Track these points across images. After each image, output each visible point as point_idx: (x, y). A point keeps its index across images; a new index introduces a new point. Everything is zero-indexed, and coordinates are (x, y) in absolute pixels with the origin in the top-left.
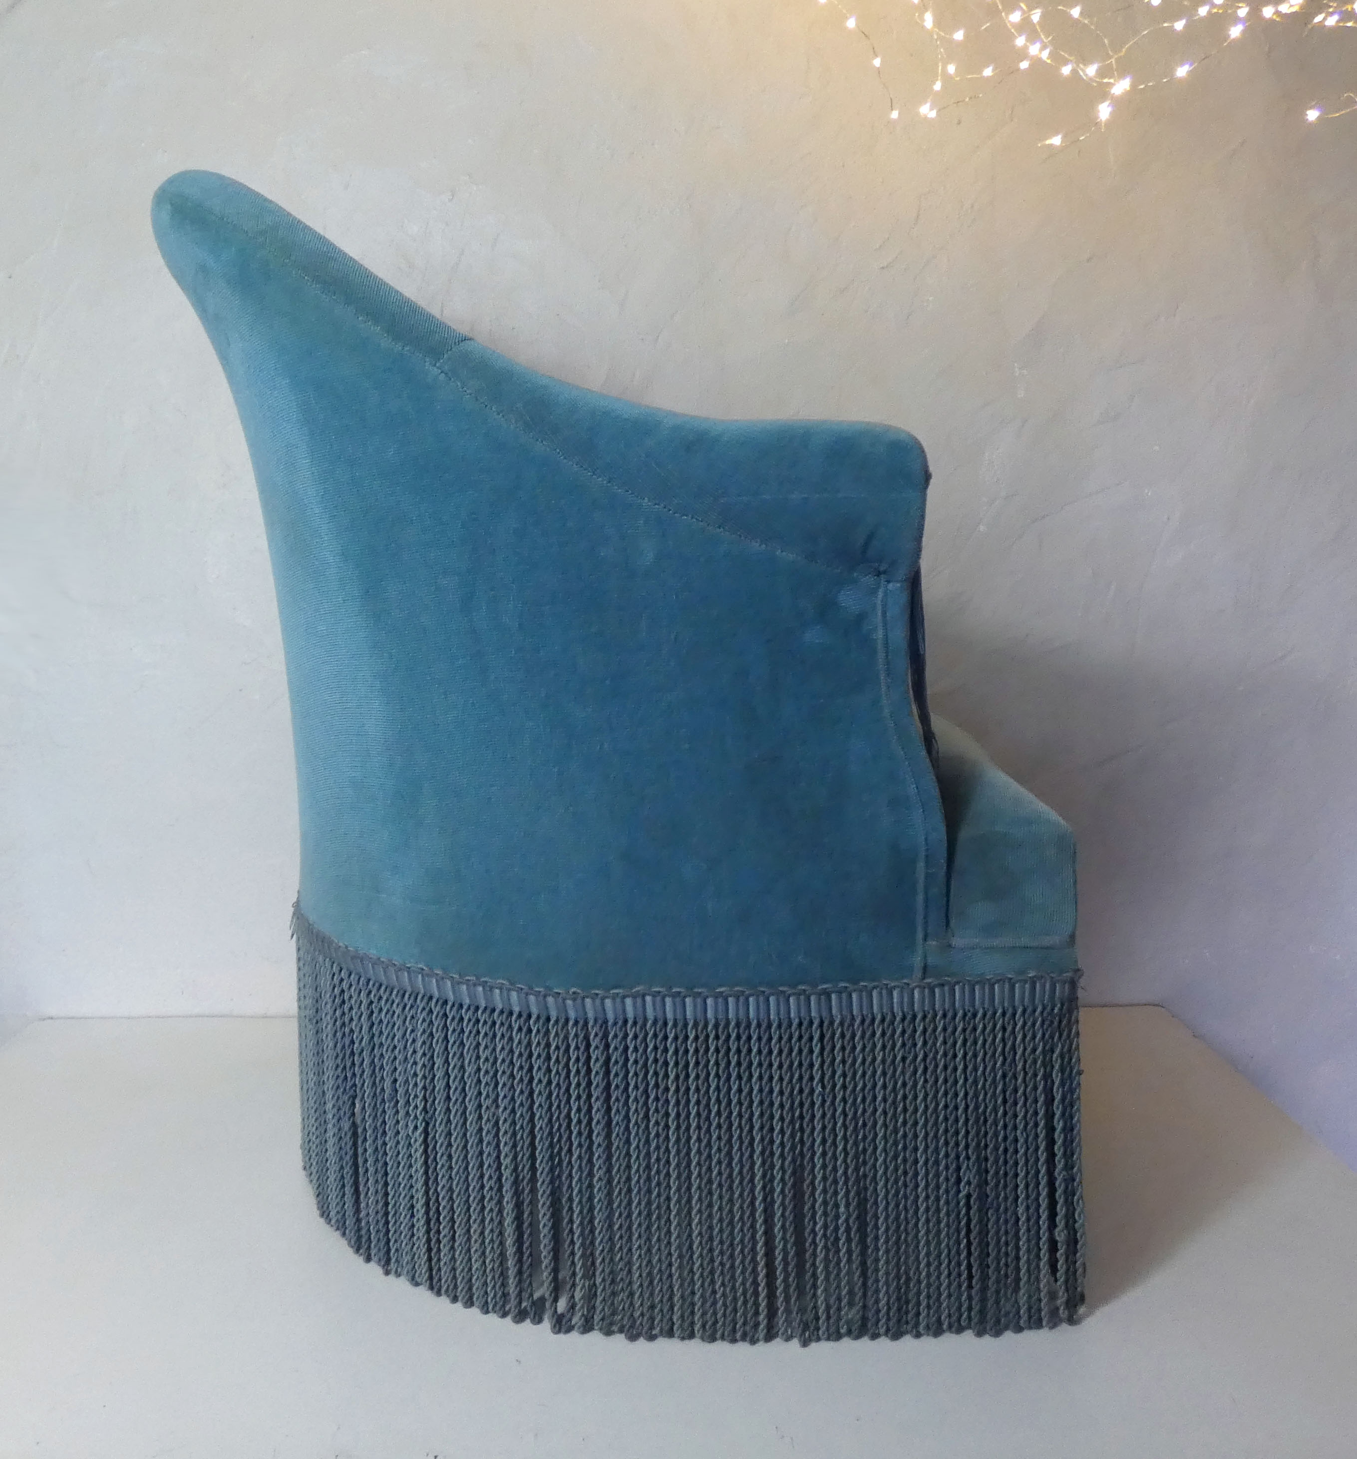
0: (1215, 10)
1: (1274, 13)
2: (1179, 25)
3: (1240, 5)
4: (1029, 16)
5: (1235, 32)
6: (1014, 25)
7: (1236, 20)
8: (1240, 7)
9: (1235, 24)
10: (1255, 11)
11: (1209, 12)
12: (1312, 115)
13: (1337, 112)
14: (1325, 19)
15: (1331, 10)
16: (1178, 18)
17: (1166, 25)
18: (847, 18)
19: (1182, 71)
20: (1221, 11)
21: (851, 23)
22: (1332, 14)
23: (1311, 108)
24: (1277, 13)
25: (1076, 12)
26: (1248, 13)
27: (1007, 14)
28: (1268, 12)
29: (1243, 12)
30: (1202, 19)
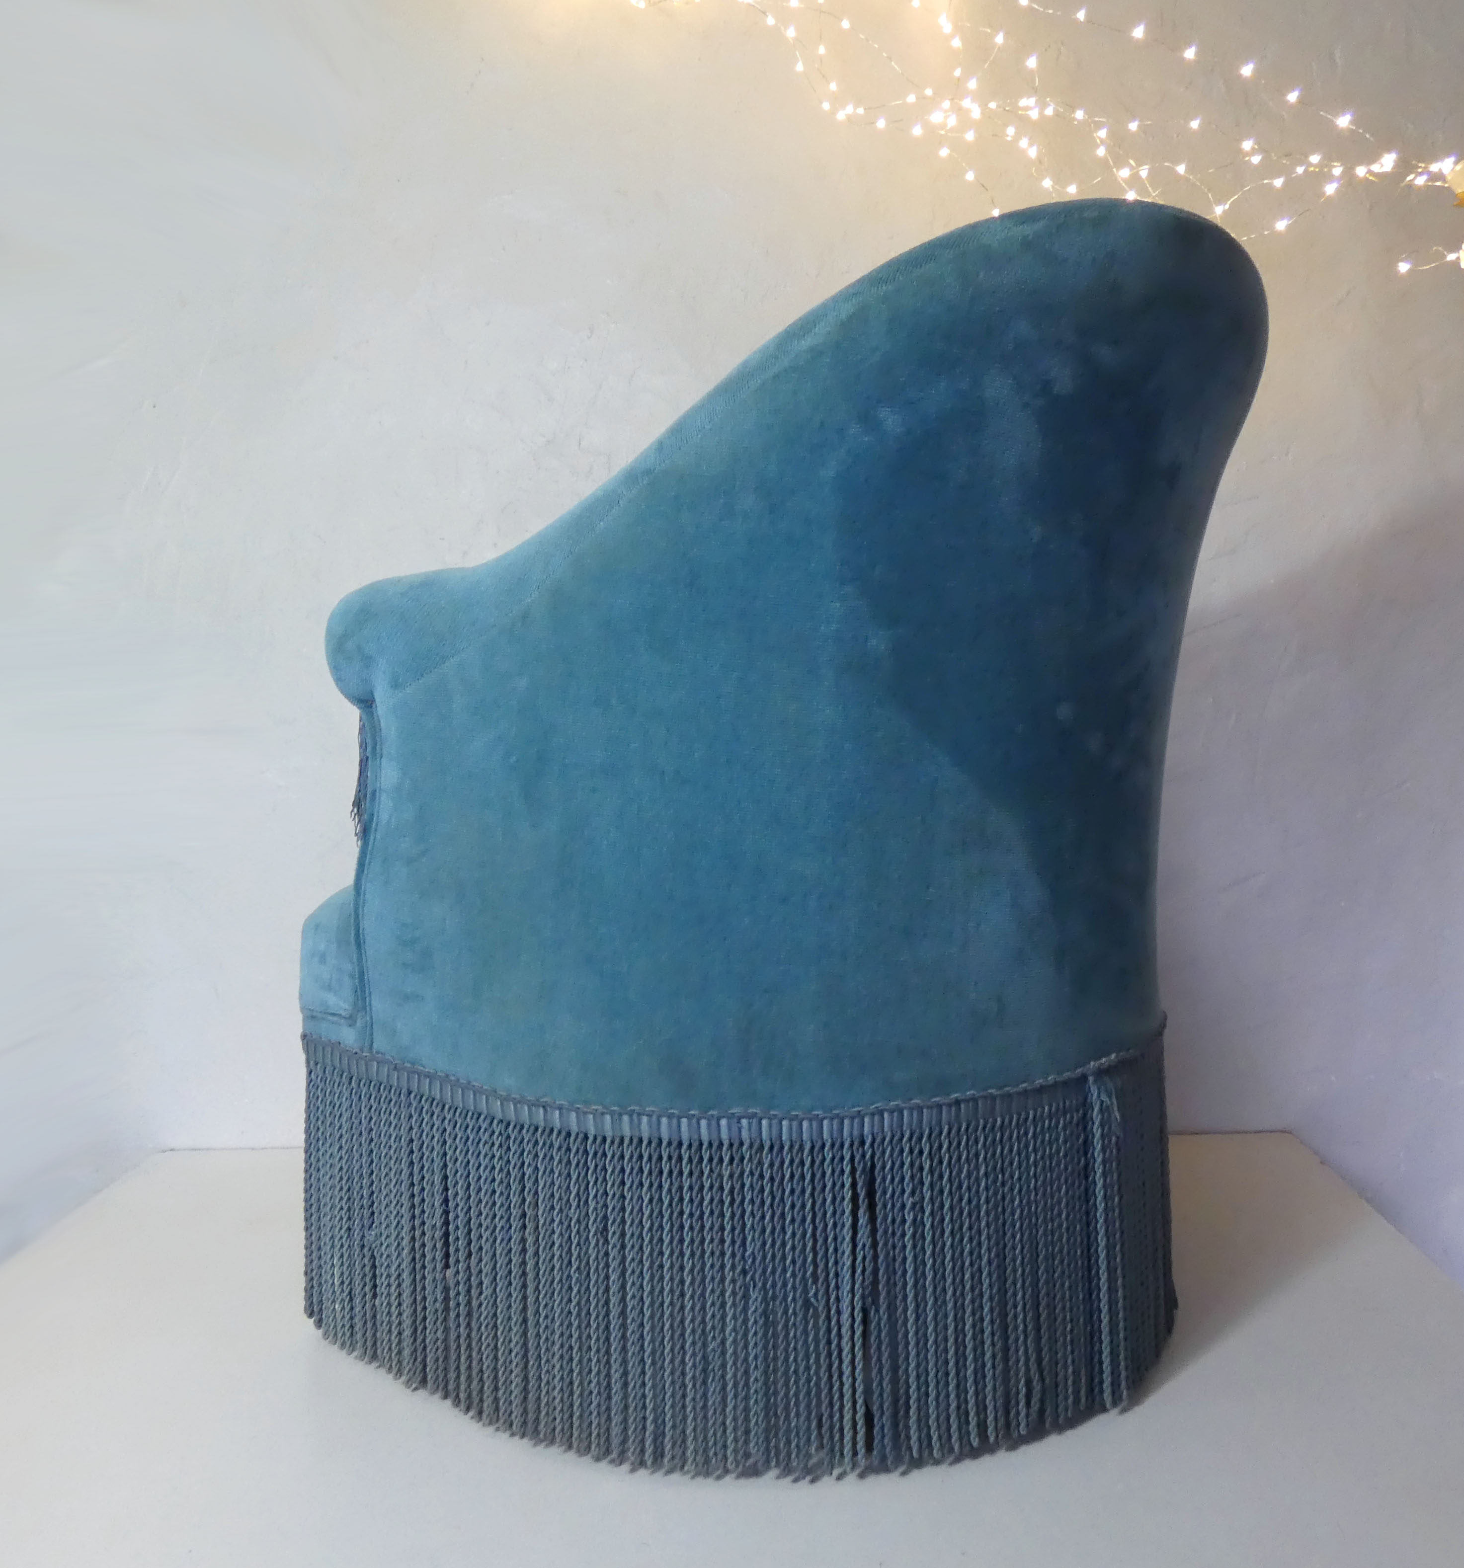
0: (1312, 169)
1: (1367, 173)
2: (1278, 183)
3: (1335, 164)
4: (1138, 172)
5: (1330, 189)
6: (1125, 180)
7: (1330, 178)
8: (1335, 166)
9: (1331, 182)
10: (1349, 172)
11: (1306, 171)
12: (1404, 267)
13: (1428, 264)
14: (1415, 178)
15: (1420, 170)
16: (1278, 176)
17: (1266, 181)
18: (967, 171)
19: (1281, 225)
20: (1317, 170)
21: (970, 176)
22: (1421, 174)
23: (1402, 261)
24: (1370, 172)
25: (1181, 169)
26: (1342, 172)
27: (1118, 170)
28: (1361, 171)
29: (1337, 171)
30: (1299, 177)
